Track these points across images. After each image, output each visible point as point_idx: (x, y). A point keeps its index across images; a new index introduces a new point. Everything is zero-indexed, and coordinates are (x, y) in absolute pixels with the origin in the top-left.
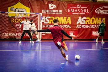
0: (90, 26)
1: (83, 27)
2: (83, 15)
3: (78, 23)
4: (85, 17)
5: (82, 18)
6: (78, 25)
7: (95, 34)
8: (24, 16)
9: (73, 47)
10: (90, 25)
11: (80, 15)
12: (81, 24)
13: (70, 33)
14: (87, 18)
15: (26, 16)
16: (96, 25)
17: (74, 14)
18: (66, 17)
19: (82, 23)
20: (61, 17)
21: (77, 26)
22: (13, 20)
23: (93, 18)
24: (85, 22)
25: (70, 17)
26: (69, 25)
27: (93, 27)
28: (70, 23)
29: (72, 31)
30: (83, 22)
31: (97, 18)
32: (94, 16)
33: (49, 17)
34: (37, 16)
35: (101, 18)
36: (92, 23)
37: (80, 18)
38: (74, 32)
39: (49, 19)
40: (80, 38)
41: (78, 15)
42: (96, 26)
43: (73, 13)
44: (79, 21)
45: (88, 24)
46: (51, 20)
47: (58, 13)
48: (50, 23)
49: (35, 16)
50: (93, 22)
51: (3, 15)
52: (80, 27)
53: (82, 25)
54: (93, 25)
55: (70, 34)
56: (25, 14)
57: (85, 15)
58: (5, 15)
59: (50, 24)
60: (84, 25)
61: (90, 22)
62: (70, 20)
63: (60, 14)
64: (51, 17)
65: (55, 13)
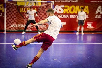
3: (97, 13)
8: (34, 5)
12: (100, 13)
15: (36, 5)
17: (93, 3)
18: (83, 6)
20: (77, 6)
21: (96, 17)
22: (22, 9)
25: (87, 6)
28: (88, 13)
29: (90, 22)
33: (63, 6)
34: (49, 5)
37: (99, 6)
38: (92, 23)
39: (63, 8)
40: (99, 30)
41: (98, 3)
43: (91, 1)
44: (98, 10)
46: (65, 9)
47: (73, 2)
49: (47, 4)
51: (11, 4)
52: (99, 17)
55: (87, 26)
56: (35, 3)
58: (13, 4)
59: (64, 14)
62: (88, 10)
63: (76, 2)
64: (65, 6)
65: (70, 2)
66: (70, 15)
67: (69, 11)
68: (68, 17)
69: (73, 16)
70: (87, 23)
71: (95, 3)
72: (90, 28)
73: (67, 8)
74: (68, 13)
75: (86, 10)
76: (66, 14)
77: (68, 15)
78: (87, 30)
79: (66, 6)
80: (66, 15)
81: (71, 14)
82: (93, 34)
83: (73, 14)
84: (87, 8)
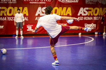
2: (44, 4)
5: (42, 8)
6: (37, 16)
9: (32, 44)
11: (39, 4)
12: (41, 15)
13: (27, 27)
20: (15, 8)
25: (27, 8)
28: (27, 15)
29: (30, 24)
31: (61, 8)
32: (57, 5)
37: (39, 8)
38: (32, 25)
40: (40, 33)
41: (37, 4)
43: (30, 3)
44: (38, 12)
47: (11, 3)
55: (27, 29)
57: (45, 4)
63: (14, 4)
64: (2, 7)
65: (7, 3)
67: (6, 13)
69: (11, 19)
70: (27, 25)
71: (35, 4)
72: (30, 31)
73: (4, 10)
74: (5, 15)
75: (25, 11)
78: (27, 34)
80: (3, 18)
81: (9, 16)
82: (34, 37)
83: (11, 16)
84: (26, 9)
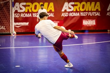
0: (80, 14)
1: (71, 15)
3: (63, 10)
4: (73, 2)
7: (87, 24)
10: (80, 12)
14: (76, 3)
16: (88, 11)
18: (47, 3)
19: (68, 10)
21: (63, 15)
23: (84, 3)
24: (73, 9)
26: (52, 12)
27: (84, 15)
30: (71, 8)
33: (25, 4)
35: (94, 3)
36: (82, 10)
39: (25, 6)
42: (87, 13)
45: (77, 12)
46: (27, 8)
48: (27, 11)
49: (5, 2)
50: (83, 8)
52: (66, 15)
53: (69, 12)
54: (83, 12)
59: (26, 13)
60: (71, 12)
61: (79, 8)
62: (53, 7)
66: (33, 14)
68: (31, 16)
76: (28, 12)
77: (30, 14)
79: (28, 4)
